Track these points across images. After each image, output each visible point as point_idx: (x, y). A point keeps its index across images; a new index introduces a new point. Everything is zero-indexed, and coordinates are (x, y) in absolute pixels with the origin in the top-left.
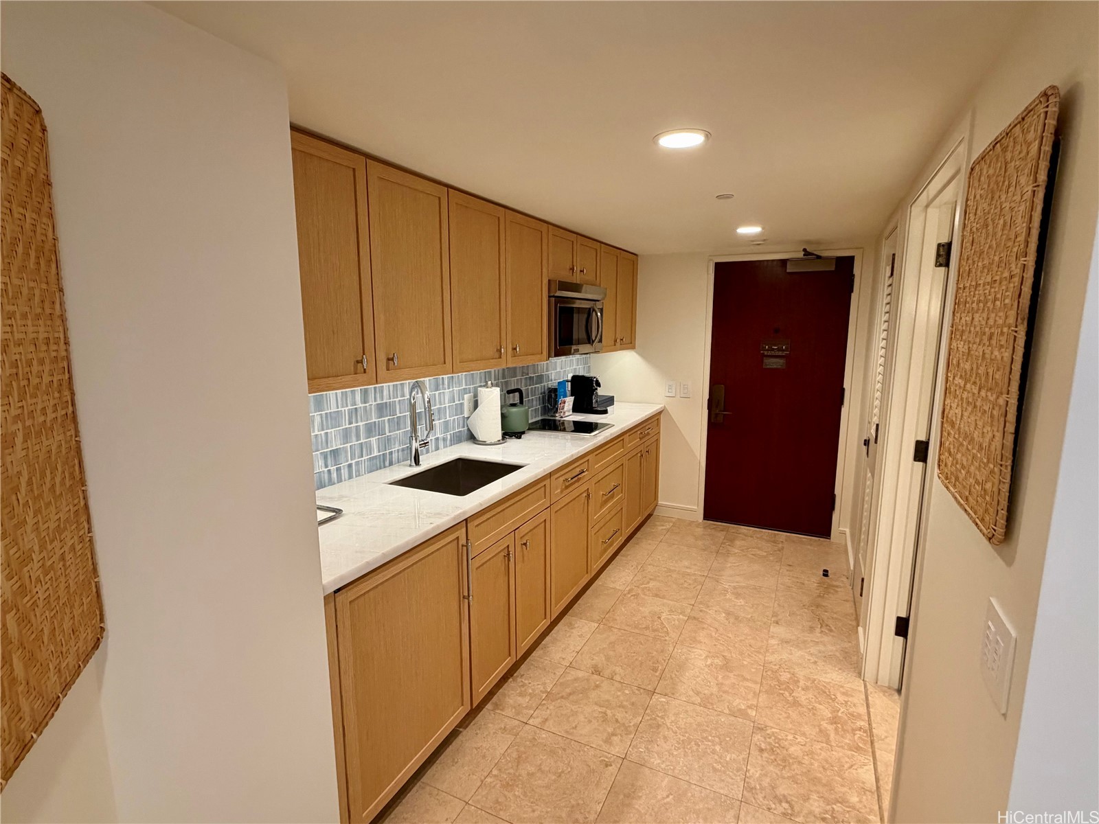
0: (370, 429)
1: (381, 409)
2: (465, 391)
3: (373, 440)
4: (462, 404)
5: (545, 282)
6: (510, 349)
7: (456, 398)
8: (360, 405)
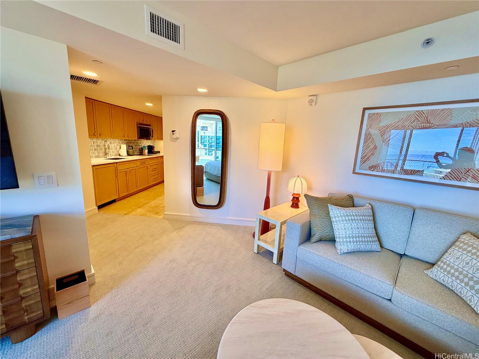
0: (95, 149)
1: (97, 146)
2: (118, 145)
3: (96, 152)
4: (117, 148)
5: (136, 123)
6: (127, 136)
7: (115, 146)
8: (92, 144)
